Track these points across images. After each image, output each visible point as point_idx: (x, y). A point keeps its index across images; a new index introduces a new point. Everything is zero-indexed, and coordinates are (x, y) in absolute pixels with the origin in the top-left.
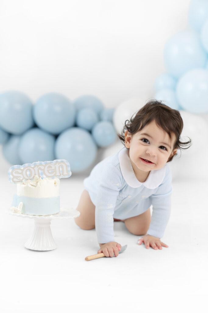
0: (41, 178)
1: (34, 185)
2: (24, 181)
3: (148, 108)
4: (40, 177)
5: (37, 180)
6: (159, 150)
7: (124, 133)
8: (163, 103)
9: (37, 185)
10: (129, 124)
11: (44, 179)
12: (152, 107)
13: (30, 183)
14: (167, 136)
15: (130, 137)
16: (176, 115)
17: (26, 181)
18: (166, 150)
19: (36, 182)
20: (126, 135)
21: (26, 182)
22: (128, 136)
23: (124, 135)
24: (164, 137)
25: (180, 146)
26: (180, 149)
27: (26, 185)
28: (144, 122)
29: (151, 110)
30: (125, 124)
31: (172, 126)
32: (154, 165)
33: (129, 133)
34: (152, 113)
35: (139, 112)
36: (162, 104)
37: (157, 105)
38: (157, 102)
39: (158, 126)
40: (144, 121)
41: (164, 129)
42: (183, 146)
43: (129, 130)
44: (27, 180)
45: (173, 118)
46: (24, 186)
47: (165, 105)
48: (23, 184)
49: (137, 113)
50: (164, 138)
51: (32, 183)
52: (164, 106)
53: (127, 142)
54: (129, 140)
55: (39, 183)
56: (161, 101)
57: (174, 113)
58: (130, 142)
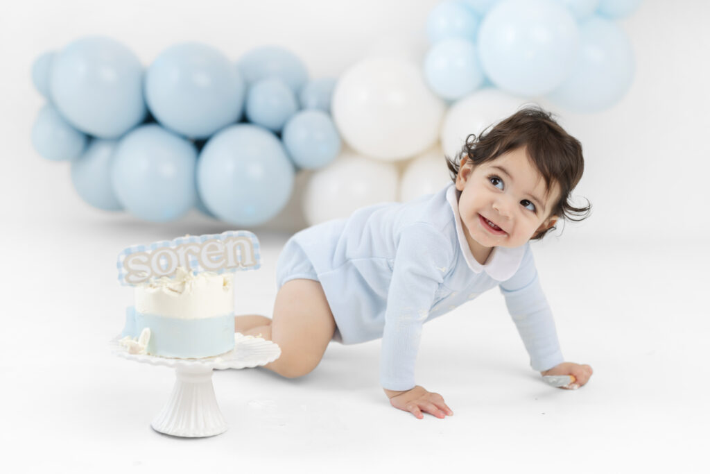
0: (192, 274)
1: (176, 289)
2: (152, 280)
3: (519, 120)
4: (190, 270)
5: (184, 277)
6: (520, 208)
7: (460, 158)
8: (553, 117)
9: (183, 289)
10: (475, 142)
11: (199, 275)
12: (528, 120)
13: (167, 285)
14: (542, 183)
15: (469, 170)
16: (571, 148)
17: (158, 280)
18: (535, 211)
19: (179, 283)
20: (463, 164)
21: (157, 282)
22: (466, 166)
23: (459, 162)
24: (537, 184)
25: (566, 214)
26: (564, 218)
27: (157, 289)
28: (503, 144)
29: (523, 125)
30: (467, 140)
31: (557, 166)
32: (506, 236)
33: (469, 160)
34: (523, 132)
35: (501, 124)
36: (550, 121)
37: (540, 119)
38: (541, 112)
39: (531, 159)
40: (505, 142)
41: (541, 169)
42: (570, 213)
43: (472, 155)
44: (160, 277)
45: (564, 153)
46: (152, 291)
47: (557, 124)
48: (151, 286)
49: (495, 125)
50: (535, 187)
51: (171, 286)
52: (552, 125)
53: (460, 179)
54: (466, 174)
55: (187, 286)
56: (550, 114)
57: (569, 142)
58: (466, 180)
